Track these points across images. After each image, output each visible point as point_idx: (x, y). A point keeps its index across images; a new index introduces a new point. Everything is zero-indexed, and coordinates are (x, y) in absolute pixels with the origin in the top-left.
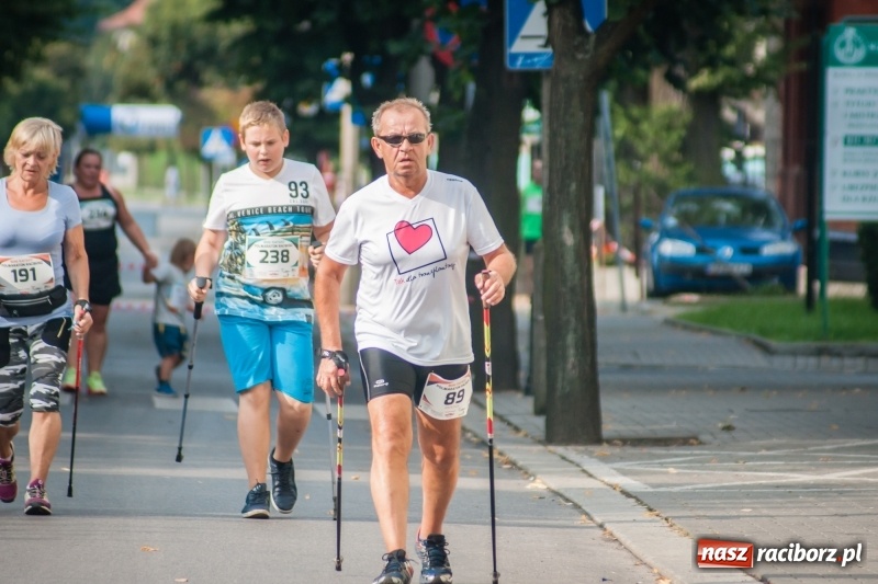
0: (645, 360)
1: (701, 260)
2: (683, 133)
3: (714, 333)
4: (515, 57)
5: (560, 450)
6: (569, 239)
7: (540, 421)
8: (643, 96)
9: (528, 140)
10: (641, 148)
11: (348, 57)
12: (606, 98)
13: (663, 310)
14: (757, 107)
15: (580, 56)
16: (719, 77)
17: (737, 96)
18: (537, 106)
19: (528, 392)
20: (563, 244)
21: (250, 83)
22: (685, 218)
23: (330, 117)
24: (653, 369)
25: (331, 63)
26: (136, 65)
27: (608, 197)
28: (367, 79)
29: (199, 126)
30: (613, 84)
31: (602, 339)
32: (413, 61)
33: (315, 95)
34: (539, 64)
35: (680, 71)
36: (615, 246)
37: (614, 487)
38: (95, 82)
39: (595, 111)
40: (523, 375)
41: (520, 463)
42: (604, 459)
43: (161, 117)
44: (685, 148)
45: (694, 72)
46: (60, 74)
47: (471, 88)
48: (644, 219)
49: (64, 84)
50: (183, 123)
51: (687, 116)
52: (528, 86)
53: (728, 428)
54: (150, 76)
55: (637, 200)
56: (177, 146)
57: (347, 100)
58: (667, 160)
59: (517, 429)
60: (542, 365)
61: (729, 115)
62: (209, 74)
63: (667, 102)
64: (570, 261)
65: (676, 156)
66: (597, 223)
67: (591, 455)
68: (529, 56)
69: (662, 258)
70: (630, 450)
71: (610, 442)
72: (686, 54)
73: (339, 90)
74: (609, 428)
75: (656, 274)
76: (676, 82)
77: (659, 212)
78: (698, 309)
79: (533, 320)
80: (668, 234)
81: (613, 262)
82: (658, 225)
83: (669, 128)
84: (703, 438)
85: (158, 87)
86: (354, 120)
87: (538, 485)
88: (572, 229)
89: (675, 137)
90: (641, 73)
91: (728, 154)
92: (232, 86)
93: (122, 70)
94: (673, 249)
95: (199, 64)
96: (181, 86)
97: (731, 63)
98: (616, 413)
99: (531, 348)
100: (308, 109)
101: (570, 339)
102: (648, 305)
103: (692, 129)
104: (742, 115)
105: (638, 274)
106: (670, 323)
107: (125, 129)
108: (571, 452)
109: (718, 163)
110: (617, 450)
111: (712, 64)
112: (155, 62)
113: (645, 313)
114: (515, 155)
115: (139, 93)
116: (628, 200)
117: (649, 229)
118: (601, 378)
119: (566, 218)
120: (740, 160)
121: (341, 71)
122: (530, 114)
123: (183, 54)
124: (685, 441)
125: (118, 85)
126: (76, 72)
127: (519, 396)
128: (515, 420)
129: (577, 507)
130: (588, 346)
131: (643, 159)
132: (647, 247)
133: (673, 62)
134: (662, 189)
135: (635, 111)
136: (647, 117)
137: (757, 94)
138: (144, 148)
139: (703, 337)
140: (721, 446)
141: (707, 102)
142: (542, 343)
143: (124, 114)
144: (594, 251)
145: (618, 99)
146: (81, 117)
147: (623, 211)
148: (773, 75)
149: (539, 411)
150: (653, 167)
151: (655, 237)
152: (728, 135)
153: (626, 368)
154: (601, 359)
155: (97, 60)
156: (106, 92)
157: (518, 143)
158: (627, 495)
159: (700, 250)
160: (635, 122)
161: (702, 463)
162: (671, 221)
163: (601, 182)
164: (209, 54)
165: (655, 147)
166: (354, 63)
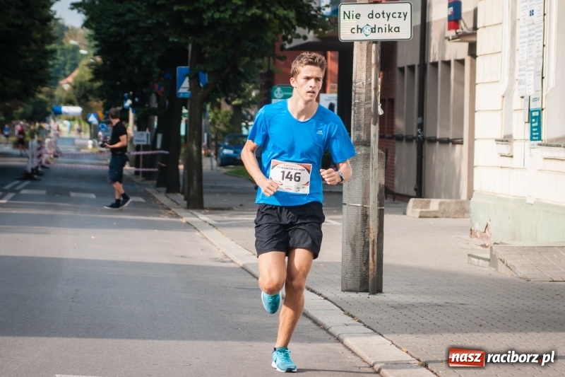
0: (218, 185)
1: (235, 155)
2: (230, 117)
3: (238, 177)
4: (180, 93)
5: (191, 211)
6: (195, 148)
7: (185, 202)
8: (219, 106)
9: (184, 119)
10: (218, 122)
11: (131, 93)
12: (208, 107)
13: (224, 170)
14: (252, 110)
15: (199, 94)
16: (240, 102)
17: (246, 107)
18: (186, 108)
19: (182, 193)
20: (193, 149)
21: (102, 100)
22: (231, 143)
23: (126, 111)
24: (221, 187)
25: (126, 95)
26: (69, 94)
27: (208, 136)
28: (137, 100)
29: (88, 113)
30: (210, 103)
31: (204, 178)
32: (150, 94)
33: (122, 104)
34: (187, 96)
35: (229, 99)
36: (209, 151)
37: (206, 222)
38: (57, 99)
39: (204, 110)
40: (181, 189)
41: (179, 214)
42: (205, 214)
43: (77, 110)
44: (231, 122)
45: (234, 100)
46: (47, 97)
47: (167, 102)
48: (219, 143)
49: (48, 99)
50: (83, 112)
51: (232, 112)
52: (184, 102)
53: (241, 205)
54: (73, 97)
55: (216, 137)
56: (81, 119)
57: (131, 106)
58: (225, 125)
59: (178, 204)
60: (186, 185)
61: (244, 112)
62: (91, 98)
63: (226, 108)
64: (195, 154)
65: (228, 124)
66: (205, 143)
67: (201, 213)
68: (184, 93)
69: (223, 154)
70: (212, 211)
71: (206, 209)
72: (232, 94)
73: (129, 102)
74: (206, 204)
75: (222, 159)
76: (228, 103)
77: (223, 140)
78: (234, 170)
79: (184, 172)
80: (226, 147)
81: (209, 155)
82: (222, 144)
83: (226, 116)
84: (234, 208)
85: (76, 101)
86: (133, 112)
87: (184, 220)
88: (196, 145)
89: (228, 118)
90: (218, 100)
91: (244, 124)
92: (97, 101)
93: (65, 96)
94: (226, 151)
95: (88, 94)
96: (82, 101)
97: (245, 97)
98: (208, 200)
99: (184, 181)
100: (119, 108)
101: (195, 178)
102: (219, 168)
103: (233, 116)
104: (248, 113)
105: (216, 159)
106: (226, 174)
107: (66, 113)
108: (195, 212)
109: (241, 127)
110: (207, 211)
111: (239, 97)
112: (74, 94)
113: (218, 170)
114: (180, 123)
115: (70, 102)
116: (213, 136)
117: (220, 146)
118: (204, 190)
119: (194, 142)
120: (247, 127)
121: (130, 97)
122: (185, 111)
123: (83, 91)
124: (229, 209)
125: (63, 100)
126: (52, 96)
127: (179, 194)
128: (178, 202)
129: (195, 228)
130: (200, 180)
131: (219, 125)
132: (219, 151)
133: (227, 96)
134: (224, 134)
135: (216, 110)
136: (220, 112)
137: (252, 106)
138: (72, 119)
139: (235, 178)
140: (239, 211)
141: (237, 108)
142: (186, 179)
143: (65, 109)
144: (203, 152)
145: (212, 108)
146: (53, 109)
147: (213, 140)
148: (256, 101)
149: (185, 199)
150: (222, 127)
151: (221, 148)
152: (244, 118)
153: (212, 187)
154: (204, 184)
155: (57, 93)
156: (61, 101)
157: (181, 119)
158: (210, 224)
159: (235, 152)
160: (216, 114)
161: (233, 215)
162: (227, 144)
163: (206, 132)
164: (91, 91)
165: (222, 122)
166: (133, 95)
